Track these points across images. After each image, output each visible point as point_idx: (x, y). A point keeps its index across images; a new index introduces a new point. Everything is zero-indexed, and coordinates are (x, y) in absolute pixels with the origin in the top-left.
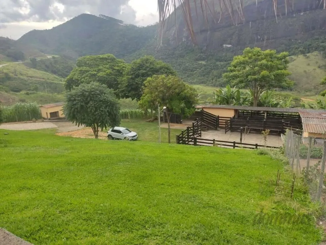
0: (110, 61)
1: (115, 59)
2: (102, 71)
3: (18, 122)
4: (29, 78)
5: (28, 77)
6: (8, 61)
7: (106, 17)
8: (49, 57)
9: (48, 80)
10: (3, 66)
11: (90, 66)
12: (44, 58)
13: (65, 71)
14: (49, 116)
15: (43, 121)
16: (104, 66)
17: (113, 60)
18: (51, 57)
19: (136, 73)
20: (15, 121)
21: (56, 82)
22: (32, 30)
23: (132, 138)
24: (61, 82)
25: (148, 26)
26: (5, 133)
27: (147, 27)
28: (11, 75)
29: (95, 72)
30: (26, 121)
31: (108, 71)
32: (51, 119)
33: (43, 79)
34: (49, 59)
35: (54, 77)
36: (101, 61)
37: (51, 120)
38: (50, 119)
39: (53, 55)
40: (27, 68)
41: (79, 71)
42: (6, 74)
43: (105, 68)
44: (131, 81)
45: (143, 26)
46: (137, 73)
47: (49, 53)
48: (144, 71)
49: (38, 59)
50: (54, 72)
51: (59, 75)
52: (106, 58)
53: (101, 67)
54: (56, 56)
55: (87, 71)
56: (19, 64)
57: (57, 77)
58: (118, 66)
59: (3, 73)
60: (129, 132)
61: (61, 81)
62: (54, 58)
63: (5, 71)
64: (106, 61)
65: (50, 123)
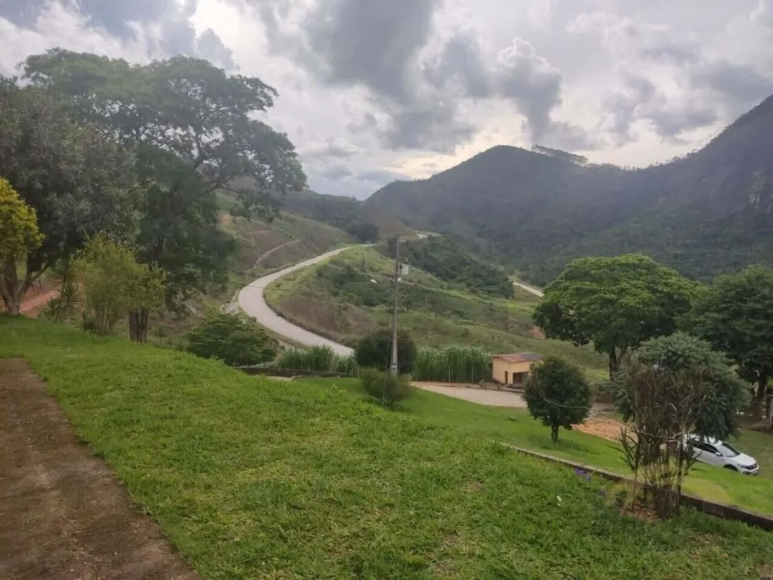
0: (645, 271)
1: (654, 267)
2: (629, 294)
3: (451, 382)
4: (386, 278)
5: (383, 275)
6: (350, 243)
7: (549, 149)
8: (421, 236)
9: (419, 285)
10: (342, 252)
11: (599, 280)
12: (412, 239)
13: (450, 266)
14: (511, 380)
15: (499, 390)
16: (632, 282)
17: (650, 268)
18: (426, 237)
19: (731, 309)
20: (446, 381)
21: (433, 289)
22: (392, 181)
23: (748, 470)
24: (441, 290)
25: (651, 165)
26: (512, 418)
27: (649, 168)
28: (356, 269)
29: (614, 296)
30: (469, 385)
31: (646, 295)
32: (515, 386)
33: (411, 281)
34: (421, 241)
35: (431, 279)
36: (622, 271)
37: (515, 388)
38: (511, 386)
39: (429, 233)
40: (381, 258)
41: (573, 289)
42: (348, 268)
43: (635, 286)
44: (721, 327)
45: (636, 167)
46: (735, 307)
47: (421, 230)
48: (758, 306)
49: (402, 240)
50: (428, 268)
51: (437, 275)
52: (634, 265)
53: (624, 285)
54: (435, 235)
55: (594, 292)
56: (367, 249)
57: (434, 278)
58: (666, 285)
59: (343, 264)
60: (732, 453)
61: (442, 287)
62: (430, 238)
63: (347, 262)
64: (635, 270)
65: (512, 394)
